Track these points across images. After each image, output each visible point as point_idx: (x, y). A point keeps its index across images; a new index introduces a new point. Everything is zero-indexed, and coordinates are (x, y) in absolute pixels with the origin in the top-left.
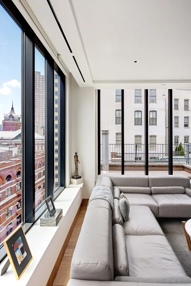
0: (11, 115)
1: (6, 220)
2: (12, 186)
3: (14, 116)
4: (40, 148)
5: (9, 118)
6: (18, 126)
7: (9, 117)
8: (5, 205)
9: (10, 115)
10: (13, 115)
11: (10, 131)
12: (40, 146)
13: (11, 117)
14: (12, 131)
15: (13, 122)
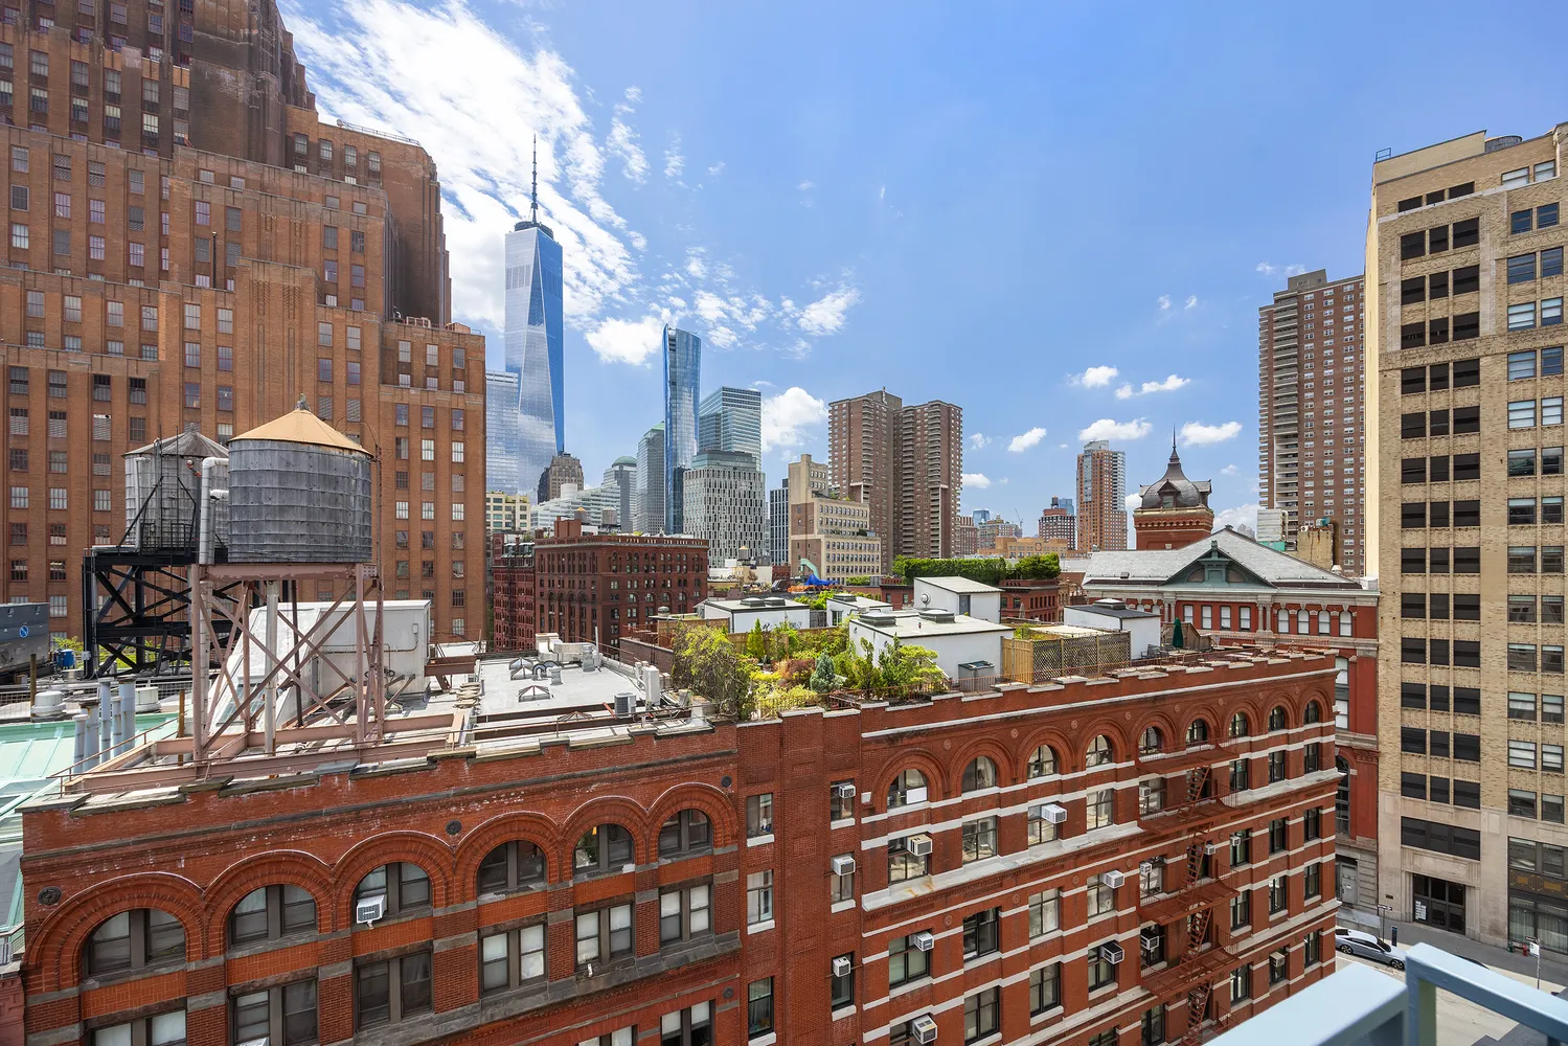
0: (1168, 485)
1: (1092, 921)
2: (1120, 786)
3: (1180, 489)
4: (1304, 628)
5: (1160, 499)
6: (1196, 527)
7: (1162, 492)
8: (1084, 857)
9: (1164, 487)
10: (1177, 483)
11: (1164, 548)
12: (1303, 617)
13: (1170, 493)
14: (1173, 548)
15: (1174, 512)
